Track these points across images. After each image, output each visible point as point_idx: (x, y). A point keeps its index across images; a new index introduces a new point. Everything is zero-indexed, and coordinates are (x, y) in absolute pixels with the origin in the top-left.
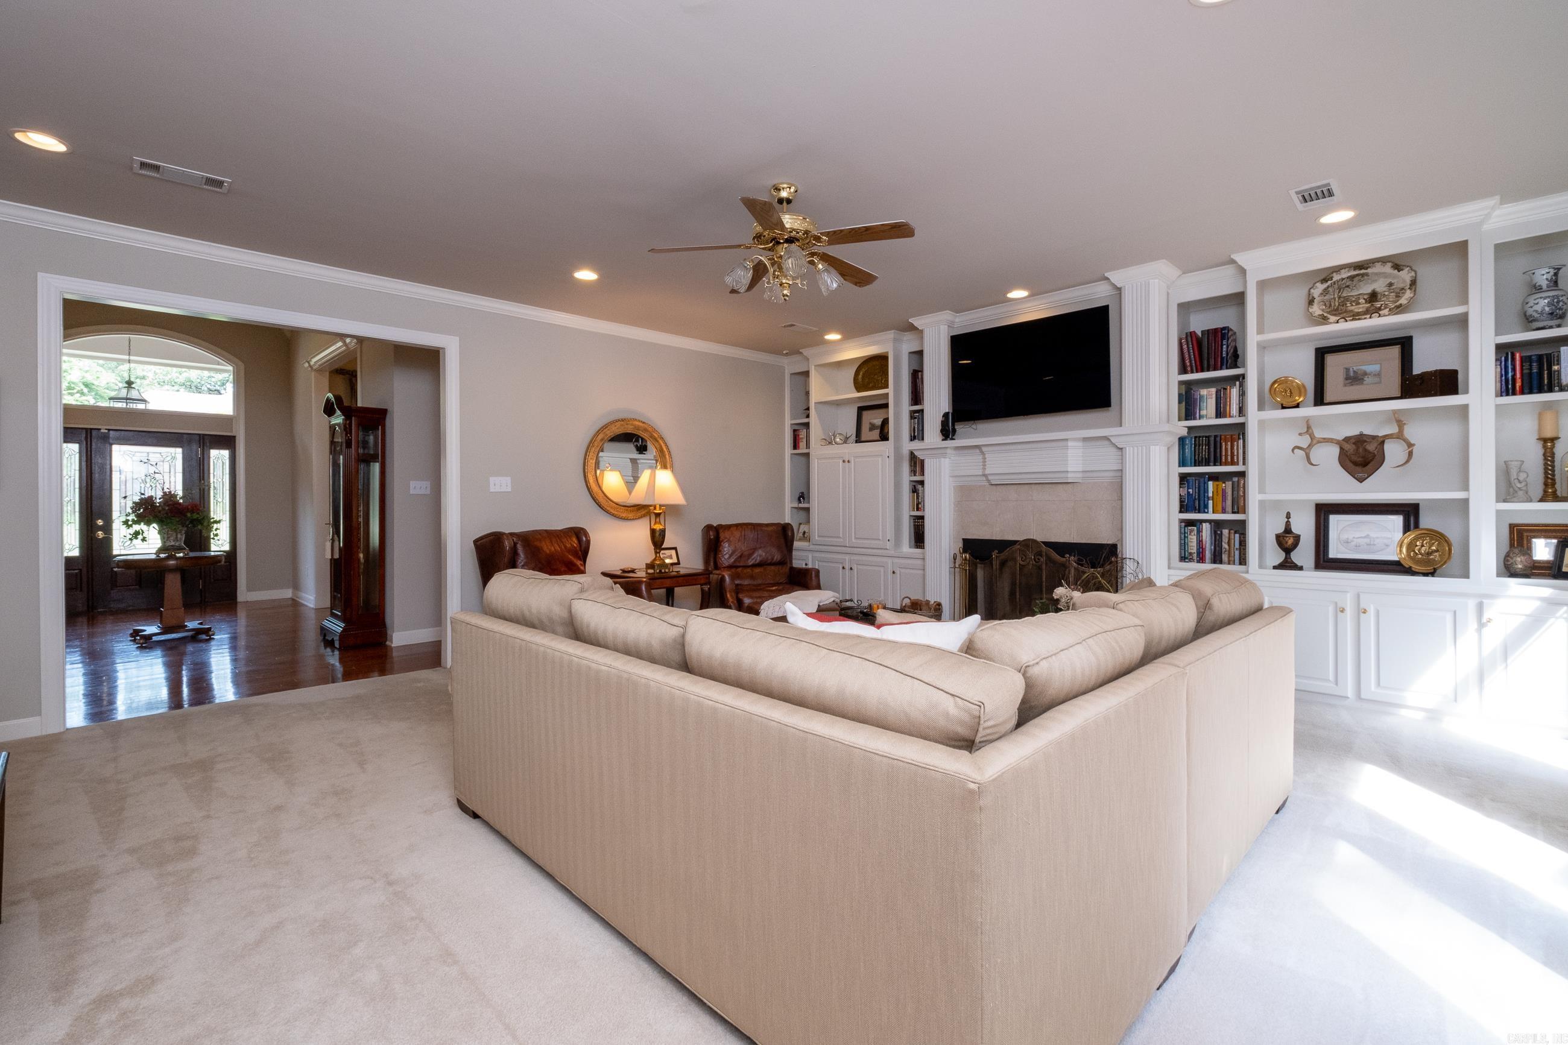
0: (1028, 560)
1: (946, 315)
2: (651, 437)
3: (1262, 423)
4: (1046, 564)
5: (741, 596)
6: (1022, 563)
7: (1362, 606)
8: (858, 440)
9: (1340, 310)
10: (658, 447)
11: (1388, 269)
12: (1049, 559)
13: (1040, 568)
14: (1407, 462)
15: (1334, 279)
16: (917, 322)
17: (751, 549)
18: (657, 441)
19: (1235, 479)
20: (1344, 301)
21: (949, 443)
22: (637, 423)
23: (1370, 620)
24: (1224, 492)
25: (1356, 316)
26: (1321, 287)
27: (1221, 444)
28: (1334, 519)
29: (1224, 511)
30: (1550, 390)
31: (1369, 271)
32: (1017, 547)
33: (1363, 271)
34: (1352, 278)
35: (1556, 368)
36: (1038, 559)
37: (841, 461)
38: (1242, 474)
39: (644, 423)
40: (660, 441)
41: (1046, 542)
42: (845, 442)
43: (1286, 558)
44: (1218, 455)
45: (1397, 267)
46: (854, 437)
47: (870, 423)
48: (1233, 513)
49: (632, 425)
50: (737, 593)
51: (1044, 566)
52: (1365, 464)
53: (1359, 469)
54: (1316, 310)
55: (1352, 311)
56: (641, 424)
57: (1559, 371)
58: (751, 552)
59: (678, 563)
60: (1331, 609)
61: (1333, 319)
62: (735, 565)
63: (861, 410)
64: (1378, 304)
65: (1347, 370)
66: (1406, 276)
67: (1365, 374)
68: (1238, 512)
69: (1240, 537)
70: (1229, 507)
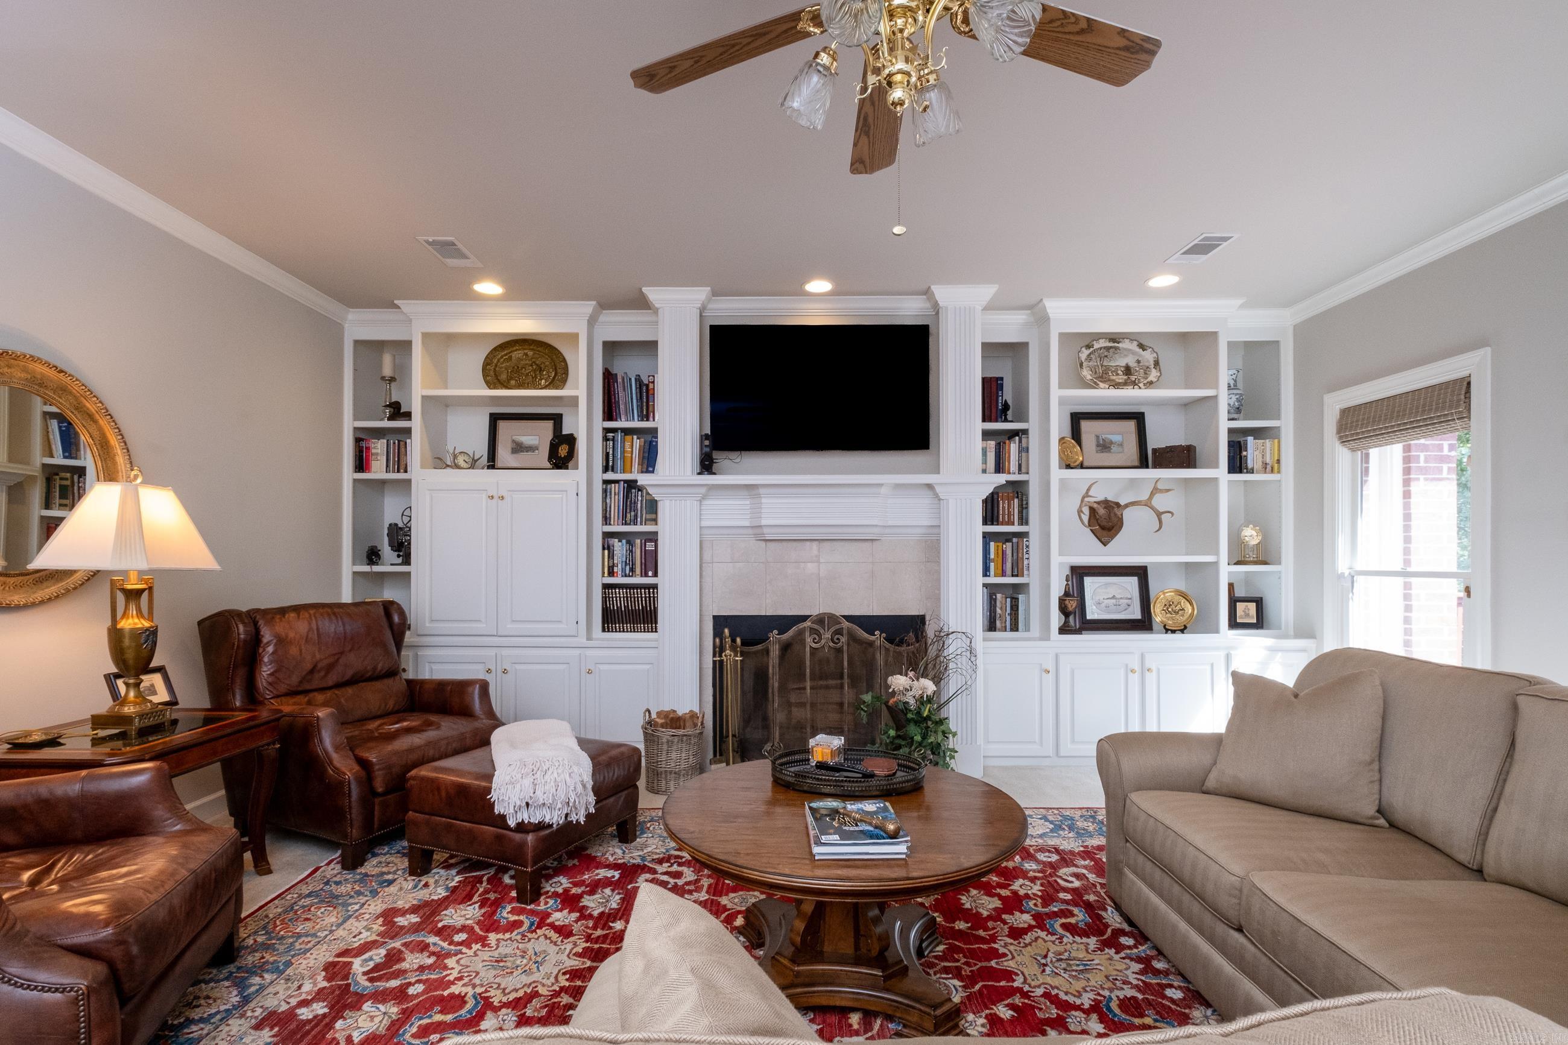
0: (823, 642)
1: (699, 294)
2: (77, 409)
3: (1063, 482)
4: (848, 645)
5: (357, 752)
6: (814, 645)
7: (1147, 665)
8: (492, 463)
9: (1103, 377)
10: (96, 434)
11: (1134, 346)
12: (853, 638)
13: (839, 651)
14: (1160, 527)
15: (1095, 347)
16: (654, 294)
17: (334, 655)
18: (95, 422)
19: (1015, 540)
20: (1106, 370)
21: (708, 479)
22: (39, 368)
23: (1151, 678)
24: (1004, 553)
25: (1117, 385)
26: (1085, 353)
27: (998, 501)
28: (1088, 581)
29: (1003, 574)
30: (1241, 472)
31: (1120, 345)
32: (808, 624)
33: (1116, 345)
34: (1108, 349)
35: (1244, 453)
36: (838, 639)
37: (484, 496)
38: (1025, 535)
39: (61, 371)
40: (103, 422)
41: (851, 616)
42: (472, 467)
43: (1065, 622)
44: (996, 514)
45: (1142, 346)
46: (484, 460)
47: (514, 441)
48: (1013, 576)
49: (25, 370)
50: (352, 750)
51: (845, 648)
52: (1110, 529)
53: (1105, 533)
54: (1087, 374)
55: (1113, 380)
56: (52, 373)
57: (1246, 456)
58: (331, 660)
59: (173, 703)
60: (1122, 672)
61: (1102, 385)
62: (300, 689)
63: (495, 419)
64: (1133, 378)
65: (1097, 437)
66: (1148, 357)
67: (1111, 443)
68: (1017, 576)
69: (1011, 602)
70: (1009, 571)
